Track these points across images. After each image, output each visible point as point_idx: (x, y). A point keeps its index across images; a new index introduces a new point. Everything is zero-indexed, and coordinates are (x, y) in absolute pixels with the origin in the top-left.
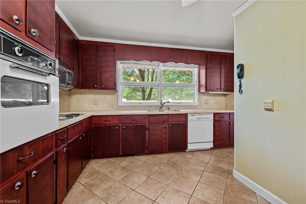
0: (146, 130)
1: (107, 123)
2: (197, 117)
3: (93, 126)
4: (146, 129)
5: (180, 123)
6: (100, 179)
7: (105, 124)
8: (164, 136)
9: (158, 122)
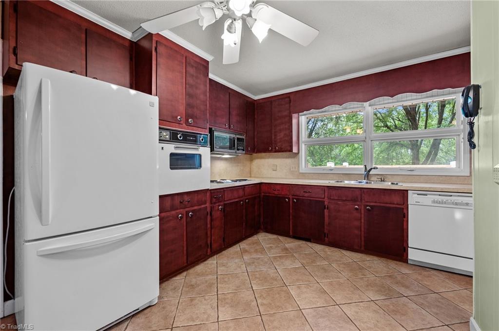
0: (325, 208)
1: (276, 193)
2: (433, 199)
3: (263, 194)
4: (325, 206)
5: (388, 205)
6: (256, 249)
7: (274, 194)
8: (357, 223)
9: (344, 199)
